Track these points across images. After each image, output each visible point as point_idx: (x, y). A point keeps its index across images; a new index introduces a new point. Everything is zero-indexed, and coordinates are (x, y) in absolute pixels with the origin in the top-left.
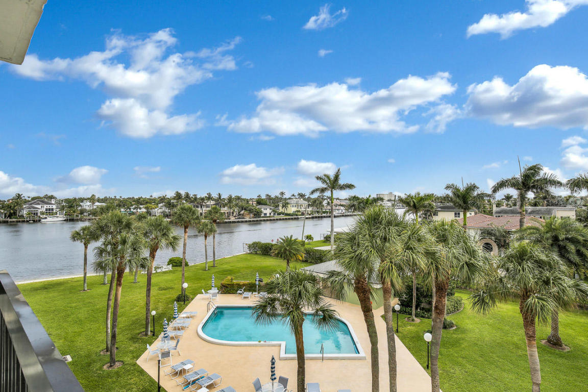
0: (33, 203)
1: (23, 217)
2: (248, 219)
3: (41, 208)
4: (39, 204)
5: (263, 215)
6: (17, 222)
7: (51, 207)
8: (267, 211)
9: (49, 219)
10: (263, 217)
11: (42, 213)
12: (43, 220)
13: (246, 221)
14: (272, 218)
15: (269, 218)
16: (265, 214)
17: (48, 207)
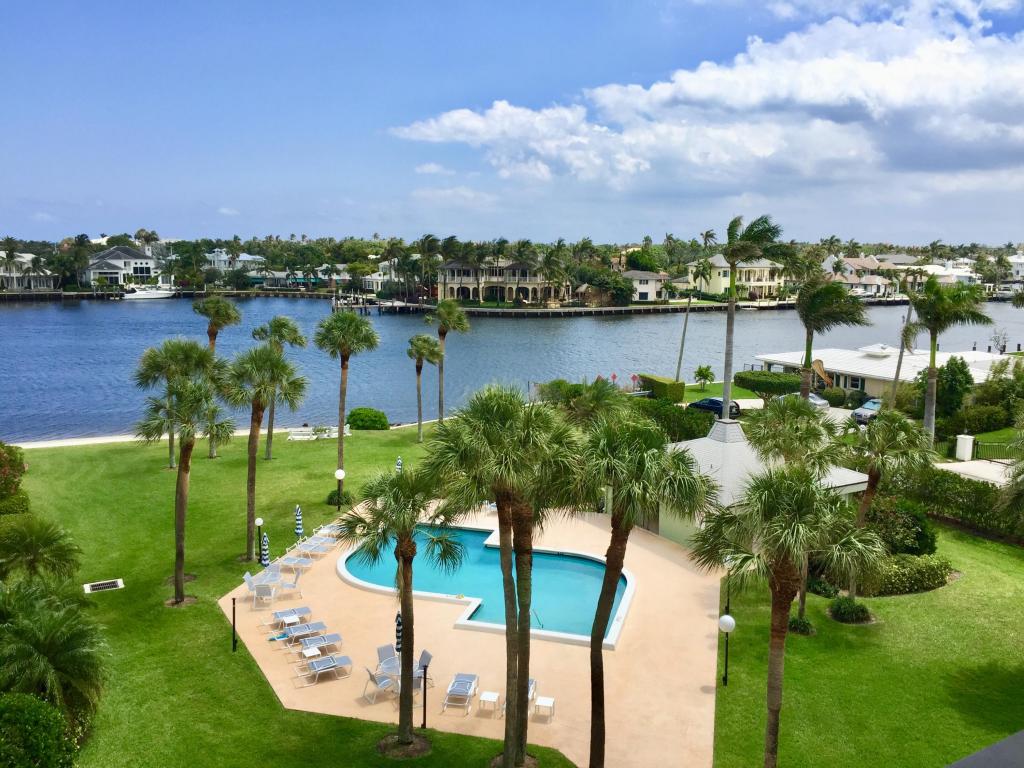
0: (108, 255)
1: (90, 286)
2: (593, 308)
3: (124, 267)
4: (118, 257)
5: (636, 297)
6: (78, 297)
7: (144, 265)
8: (648, 288)
9: (140, 294)
10: (637, 303)
11: (127, 278)
12: (128, 296)
13: (589, 314)
14: (661, 307)
15: (651, 307)
16: (644, 295)
17: (139, 265)
